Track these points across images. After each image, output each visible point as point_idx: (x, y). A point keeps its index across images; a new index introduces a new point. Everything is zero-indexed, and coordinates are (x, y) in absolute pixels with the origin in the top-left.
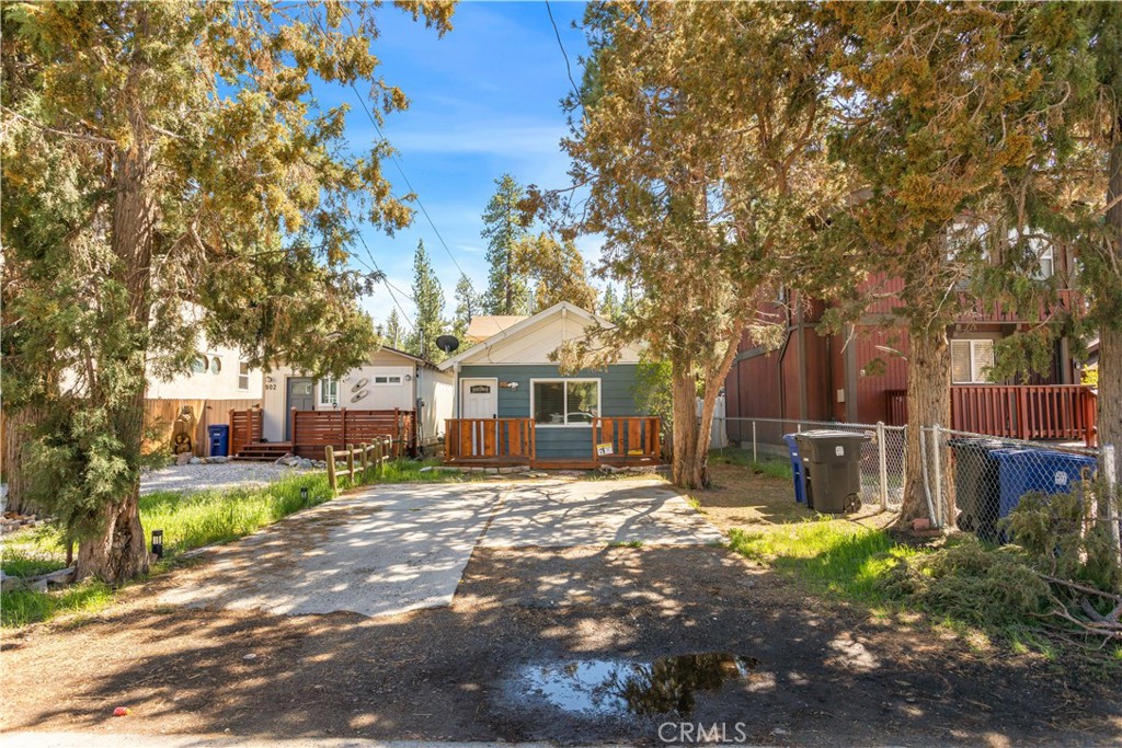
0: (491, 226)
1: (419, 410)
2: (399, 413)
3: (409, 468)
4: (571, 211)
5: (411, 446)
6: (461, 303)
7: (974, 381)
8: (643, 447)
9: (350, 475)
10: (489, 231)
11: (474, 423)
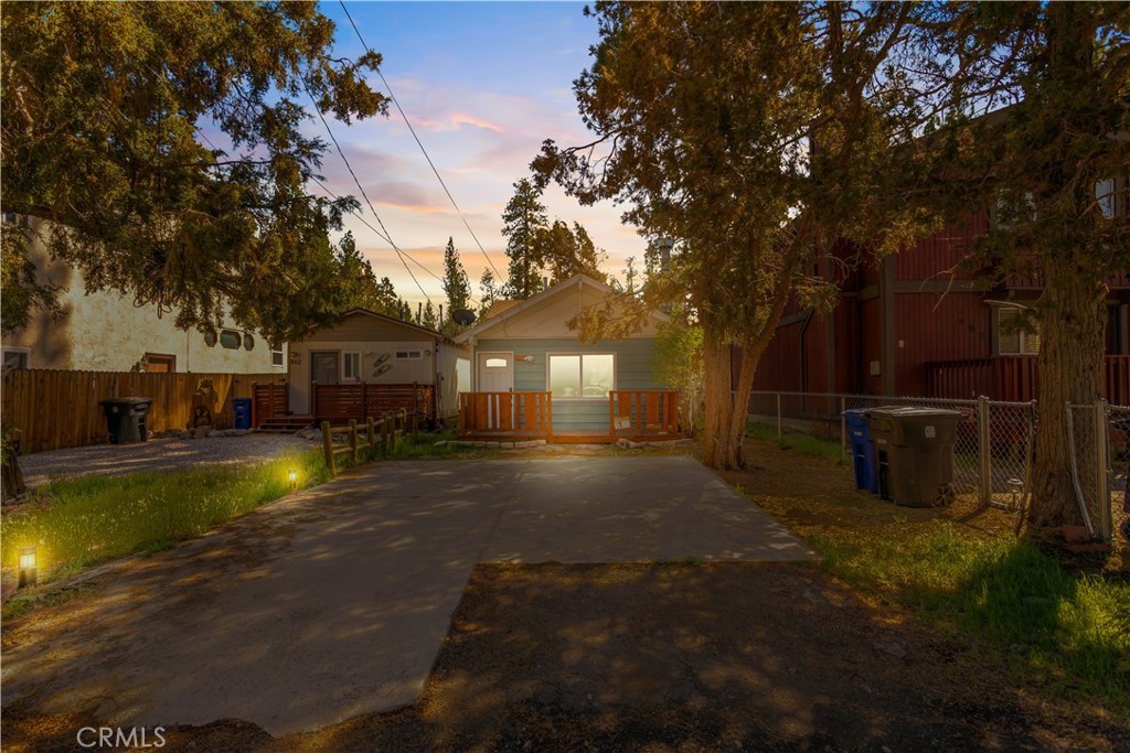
0: (511, 224)
1: (439, 384)
2: (418, 386)
3: (423, 441)
4: (591, 170)
5: (430, 418)
6: (485, 293)
7: (1022, 352)
8: (661, 420)
9: (352, 453)
10: (508, 229)
11: (490, 396)
